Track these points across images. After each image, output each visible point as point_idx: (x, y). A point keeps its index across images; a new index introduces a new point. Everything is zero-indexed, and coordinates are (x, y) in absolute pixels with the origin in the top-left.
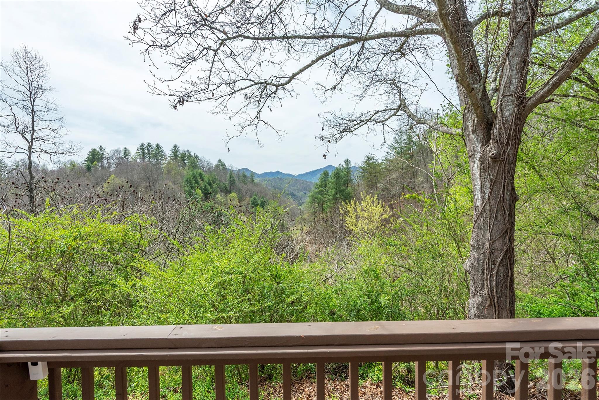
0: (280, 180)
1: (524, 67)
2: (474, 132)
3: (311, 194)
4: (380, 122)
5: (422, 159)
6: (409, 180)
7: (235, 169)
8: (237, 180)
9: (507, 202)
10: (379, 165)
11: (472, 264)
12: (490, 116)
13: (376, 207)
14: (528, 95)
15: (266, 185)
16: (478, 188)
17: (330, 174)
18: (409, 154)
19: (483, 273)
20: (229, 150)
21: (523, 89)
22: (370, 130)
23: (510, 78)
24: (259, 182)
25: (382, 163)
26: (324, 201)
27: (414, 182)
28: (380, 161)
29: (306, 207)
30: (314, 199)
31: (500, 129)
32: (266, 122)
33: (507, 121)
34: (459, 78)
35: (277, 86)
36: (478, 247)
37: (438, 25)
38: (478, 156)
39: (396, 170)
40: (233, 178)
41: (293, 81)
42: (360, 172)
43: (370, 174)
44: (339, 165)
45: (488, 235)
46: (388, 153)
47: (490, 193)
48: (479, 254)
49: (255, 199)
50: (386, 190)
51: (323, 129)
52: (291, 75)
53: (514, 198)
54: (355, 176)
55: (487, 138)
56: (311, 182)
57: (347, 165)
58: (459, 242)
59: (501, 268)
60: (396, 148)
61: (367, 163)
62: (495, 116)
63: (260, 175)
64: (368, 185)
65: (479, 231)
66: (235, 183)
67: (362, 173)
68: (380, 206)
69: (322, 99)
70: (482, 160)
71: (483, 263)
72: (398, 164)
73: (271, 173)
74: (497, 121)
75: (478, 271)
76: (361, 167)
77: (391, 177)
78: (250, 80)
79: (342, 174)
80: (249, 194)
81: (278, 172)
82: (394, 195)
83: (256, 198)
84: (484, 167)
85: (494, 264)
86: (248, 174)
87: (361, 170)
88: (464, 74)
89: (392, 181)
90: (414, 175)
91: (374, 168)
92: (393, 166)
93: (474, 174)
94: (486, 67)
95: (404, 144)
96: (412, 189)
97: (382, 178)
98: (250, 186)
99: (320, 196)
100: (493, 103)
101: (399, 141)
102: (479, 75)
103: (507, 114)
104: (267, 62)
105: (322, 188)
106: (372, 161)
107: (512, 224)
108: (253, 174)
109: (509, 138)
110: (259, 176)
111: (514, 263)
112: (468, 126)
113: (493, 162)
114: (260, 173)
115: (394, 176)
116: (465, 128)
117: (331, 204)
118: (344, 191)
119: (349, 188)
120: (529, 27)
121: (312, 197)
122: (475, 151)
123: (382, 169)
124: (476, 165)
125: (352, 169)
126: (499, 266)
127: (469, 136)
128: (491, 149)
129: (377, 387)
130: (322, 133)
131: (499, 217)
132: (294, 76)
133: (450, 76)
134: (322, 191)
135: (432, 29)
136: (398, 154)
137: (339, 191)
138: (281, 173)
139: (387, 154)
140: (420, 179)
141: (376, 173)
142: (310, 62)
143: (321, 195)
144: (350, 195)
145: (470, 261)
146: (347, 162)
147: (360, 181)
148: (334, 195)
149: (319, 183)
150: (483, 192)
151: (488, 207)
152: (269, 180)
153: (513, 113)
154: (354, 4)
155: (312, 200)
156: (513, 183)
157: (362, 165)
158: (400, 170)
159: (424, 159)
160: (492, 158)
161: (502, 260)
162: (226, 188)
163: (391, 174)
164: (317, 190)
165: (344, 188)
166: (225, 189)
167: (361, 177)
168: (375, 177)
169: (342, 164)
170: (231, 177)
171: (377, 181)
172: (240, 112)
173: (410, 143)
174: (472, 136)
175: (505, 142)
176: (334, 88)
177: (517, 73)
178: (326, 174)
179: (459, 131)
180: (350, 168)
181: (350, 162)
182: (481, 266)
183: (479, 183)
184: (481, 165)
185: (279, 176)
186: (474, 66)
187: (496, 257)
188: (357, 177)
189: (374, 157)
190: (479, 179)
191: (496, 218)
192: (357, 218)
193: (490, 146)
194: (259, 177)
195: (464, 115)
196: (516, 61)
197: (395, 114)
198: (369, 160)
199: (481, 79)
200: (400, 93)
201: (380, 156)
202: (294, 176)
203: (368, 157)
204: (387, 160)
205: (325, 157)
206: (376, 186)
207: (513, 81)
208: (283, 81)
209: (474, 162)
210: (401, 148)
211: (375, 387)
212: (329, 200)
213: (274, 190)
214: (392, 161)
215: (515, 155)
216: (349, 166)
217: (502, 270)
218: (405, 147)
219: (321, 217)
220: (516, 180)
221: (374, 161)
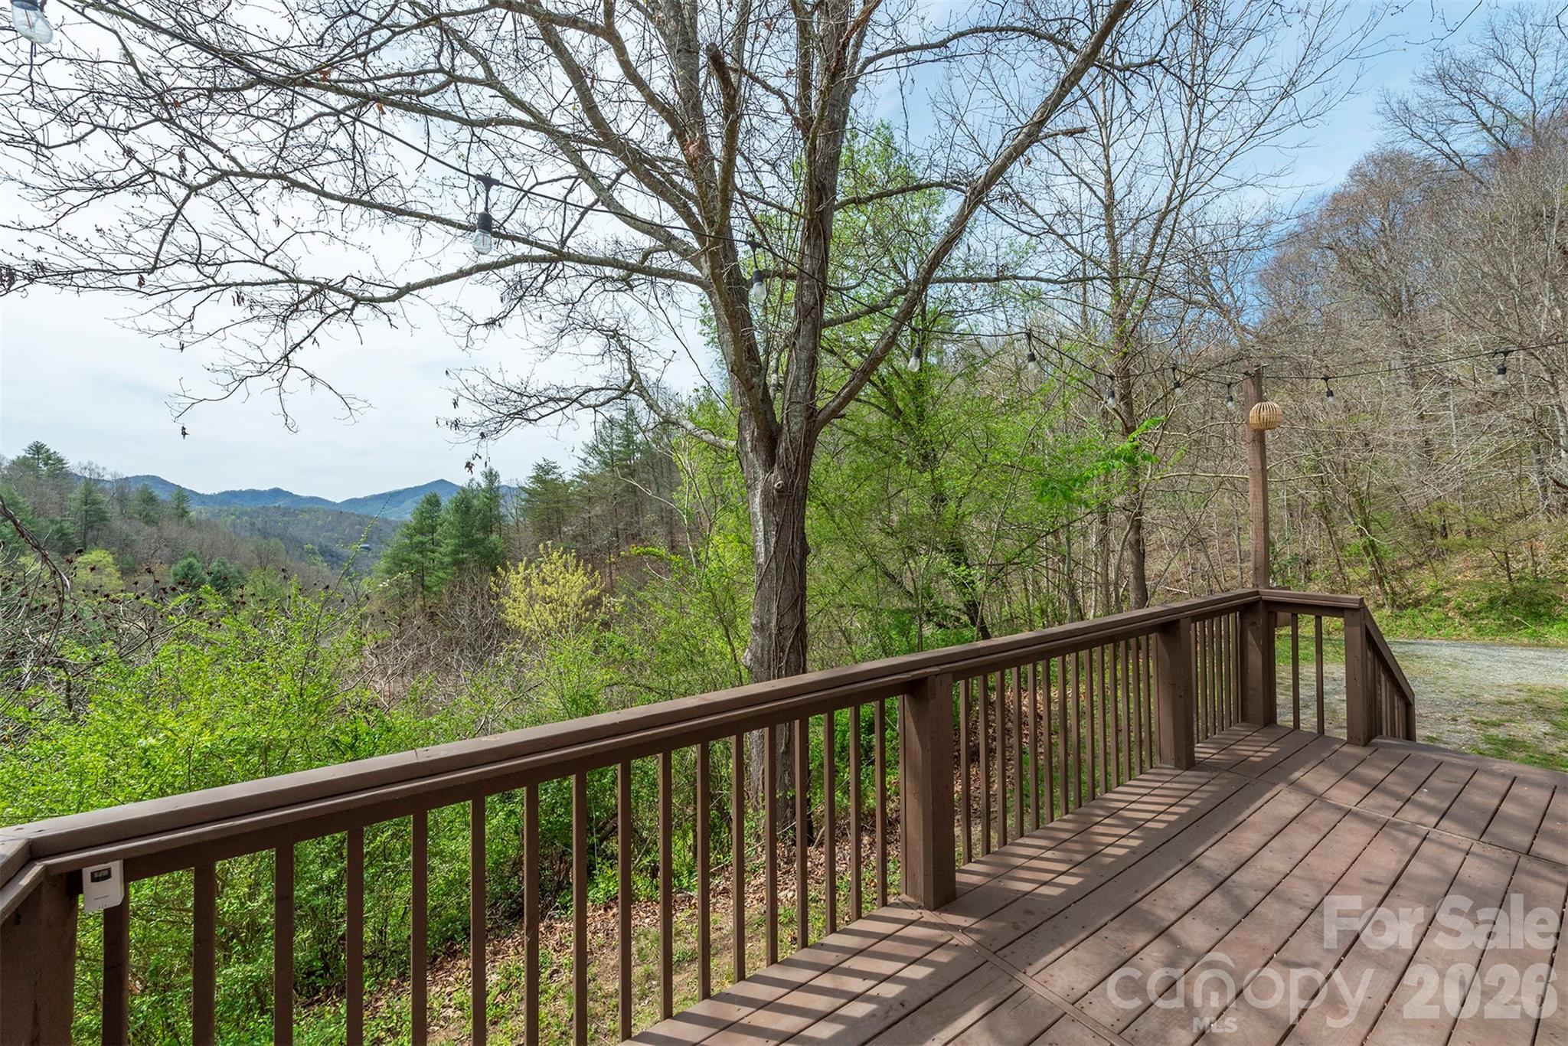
0: (285, 512)
1: (812, 366)
2: (754, 449)
3: (389, 551)
4: (589, 406)
5: (652, 478)
6: (628, 519)
7: (107, 477)
8: (113, 511)
9: (797, 556)
10: (566, 486)
11: (754, 655)
12: (774, 428)
13: (573, 575)
14: (820, 405)
15: (234, 526)
16: (761, 535)
17: (446, 501)
18: (627, 466)
19: (769, 666)
20: (184, 434)
21: (812, 397)
22: (565, 419)
23: (797, 379)
24: (204, 517)
25: (573, 481)
26: (427, 568)
27: (638, 523)
28: (567, 478)
29: (376, 583)
30: (399, 563)
31: (787, 449)
32: (310, 371)
33: (795, 438)
34: (735, 368)
35: (358, 301)
36: (760, 628)
37: (700, 269)
38: (760, 486)
39: (601, 498)
40: (94, 503)
41: (407, 297)
42: (523, 500)
43: (545, 505)
44: (467, 481)
45: (774, 610)
46: (584, 461)
47: (777, 542)
48: (763, 638)
49: (190, 566)
50: (581, 539)
51: (455, 404)
52: (402, 284)
53: (805, 551)
54: (510, 510)
55: (770, 462)
56: (386, 521)
57: (491, 482)
58: (728, 626)
59: (791, 656)
60: (603, 452)
61: (537, 479)
62: (780, 428)
63: (211, 497)
64: (542, 529)
65: (763, 601)
66: (103, 519)
67: (527, 501)
68: (580, 571)
69: (463, 342)
70: (766, 493)
71: (769, 651)
72: (605, 485)
73: (254, 494)
74: (784, 437)
75: (762, 666)
76: (522, 488)
77: (593, 513)
78: (276, 268)
79: (475, 502)
80: (167, 551)
81: (277, 492)
82: (598, 550)
83: (197, 564)
84: (767, 505)
85: (783, 651)
86: (161, 495)
87: (525, 496)
88: (741, 363)
89: (594, 520)
90: (637, 509)
91: (554, 493)
92: (596, 489)
93: (755, 514)
94: (768, 353)
95: (617, 445)
96: (634, 536)
97: (573, 514)
98: (171, 529)
99: (417, 556)
100: (777, 407)
101: (609, 440)
102: (759, 363)
103: (795, 428)
104: (326, 238)
105: (422, 534)
106: (549, 477)
107: (804, 588)
108: (183, 496)
109: (797, 464)
110: (204, 499)
111: (806, 646)
112: (745, 439)
113: (780, 497)
114: (208, 492)
115: (598, 510)
116: (741, 442)
117: (448, 574)
118: (483, 541)
119: (494, 537)
120: (817, 314)
121: (394, 558)
122: (756, 479)
123: (572, 494)
124: (757, 500)
125: (502, 492)
126: (789, 652)
127: (746, 454)
128: (776, 478)
129: (605, 910)
130: (453, 414)
131: (788, 579)
132: (409, 289)
133: (706, 339)
134: (423, 543)
135: (692, 276)
136: (607, 464)
137: (469, 543)
138: (288, 494)
139: (582, 464)
140: (650, 517)
141: (558, 502)
142: (455, 271)
143: (421, 552)
144: (498, 551)
145: (750, 651)
146: (491, 476)
147: (522, 519)
148: (455, 552)
149: (414, 522)
150: (766, 542)
151: (773, 565)
152: (245, 513)
153: (801, 428)
154: (549, 181)
155: (392, 566)
156: (803, 528)
157: (528, 484)
158: (610, 498)
159: (655, 479)
160: (777, 490)
161: (792, 644)
162: (62, 534)
163: (592, 507)
164: (407, 541)
165: (480, 535)
166: (59, 539)
167: (524, 510)
168: (558, 511)
169: (477, 480)
170: (88, 500)
171: (562, 520)
172: (220, 334)
173: (628, 446)
174: (751, 455)
175: (794, 469)
176: (492, 322)
177: (806, 373)
178: (434, 503)
179: (732, 444)
180: (498, 488)
181: (497, 476)
182: (766, 656)
183: (762, 528)
184: (764, 500)
185: (282, 503)
186: (752, 350)
187: (785, 639)
188: (514, 511)
189: (555, 467)
190: (761, 522)
191: (784, 580)
192: (531, 599)
193: (776, 472)
194: (204, 503)
195: (740, 421)
196: (804, 356)
197: (619, 397)
198: (544, 473)
199: (761, 370)
200: (630, 362)
201: (568, 468)
202: (334, 504)
203: (540, 467)
204: (584, 476)
205: (470, 468)
206: (560, 533)
207: (801, 384)
208: (379, 293)
209: (754, 495)
210: (611, 453)
211: (602, 911)
212: (442, 563)
213: (263, 541)
214: (593, 480)
215: (805, 488)
216: (496, 484)
217: (793, 657)
218: (620, 452)
219: (417, 607)
220: (808, 522)
221: (554, 477)
